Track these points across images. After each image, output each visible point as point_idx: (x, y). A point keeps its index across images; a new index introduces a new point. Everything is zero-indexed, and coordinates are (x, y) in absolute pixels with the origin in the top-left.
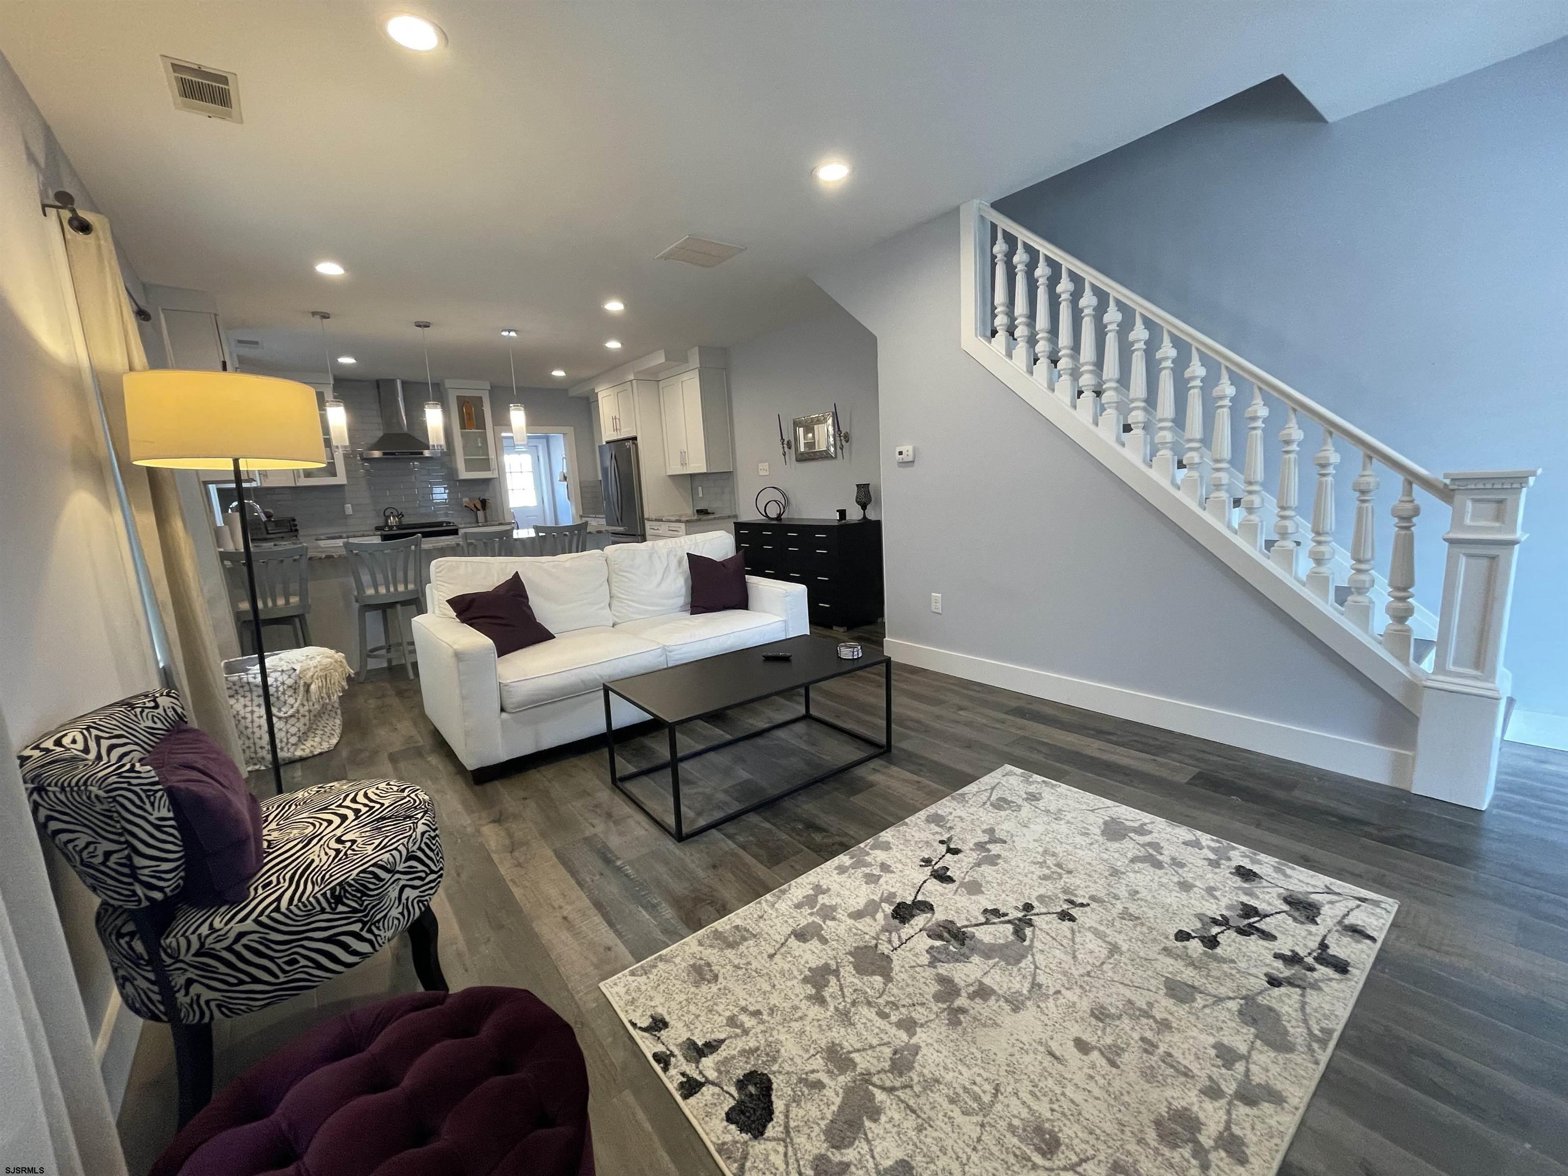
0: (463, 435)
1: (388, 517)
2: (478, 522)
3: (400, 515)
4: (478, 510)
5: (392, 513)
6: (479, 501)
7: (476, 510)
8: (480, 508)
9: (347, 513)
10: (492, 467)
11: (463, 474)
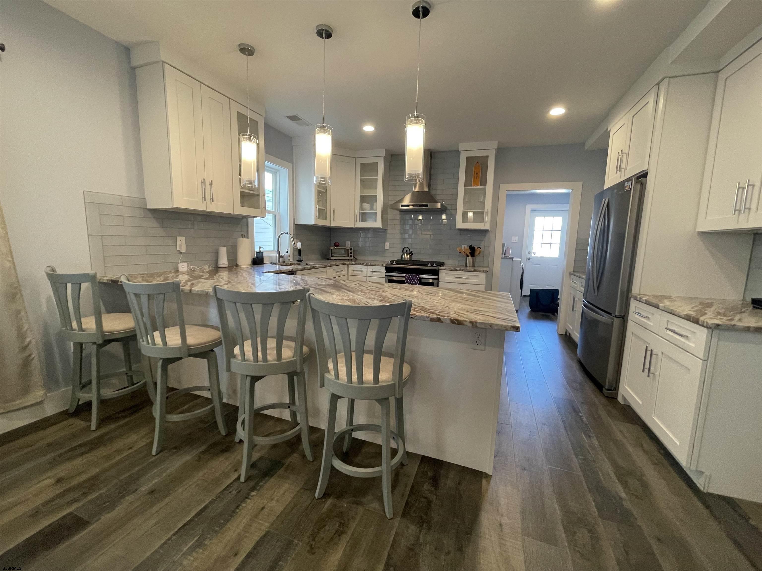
0: (465, 191)
1: (403, 253)
2: (466, 266)
3: (411, 253)
4: (468, 256)
5: (407, 251)
6: (468, 248)
7: (466, 256)
8: (469, 255)
9: (386, 248)
10: (485, 220)
11: (460, 225)
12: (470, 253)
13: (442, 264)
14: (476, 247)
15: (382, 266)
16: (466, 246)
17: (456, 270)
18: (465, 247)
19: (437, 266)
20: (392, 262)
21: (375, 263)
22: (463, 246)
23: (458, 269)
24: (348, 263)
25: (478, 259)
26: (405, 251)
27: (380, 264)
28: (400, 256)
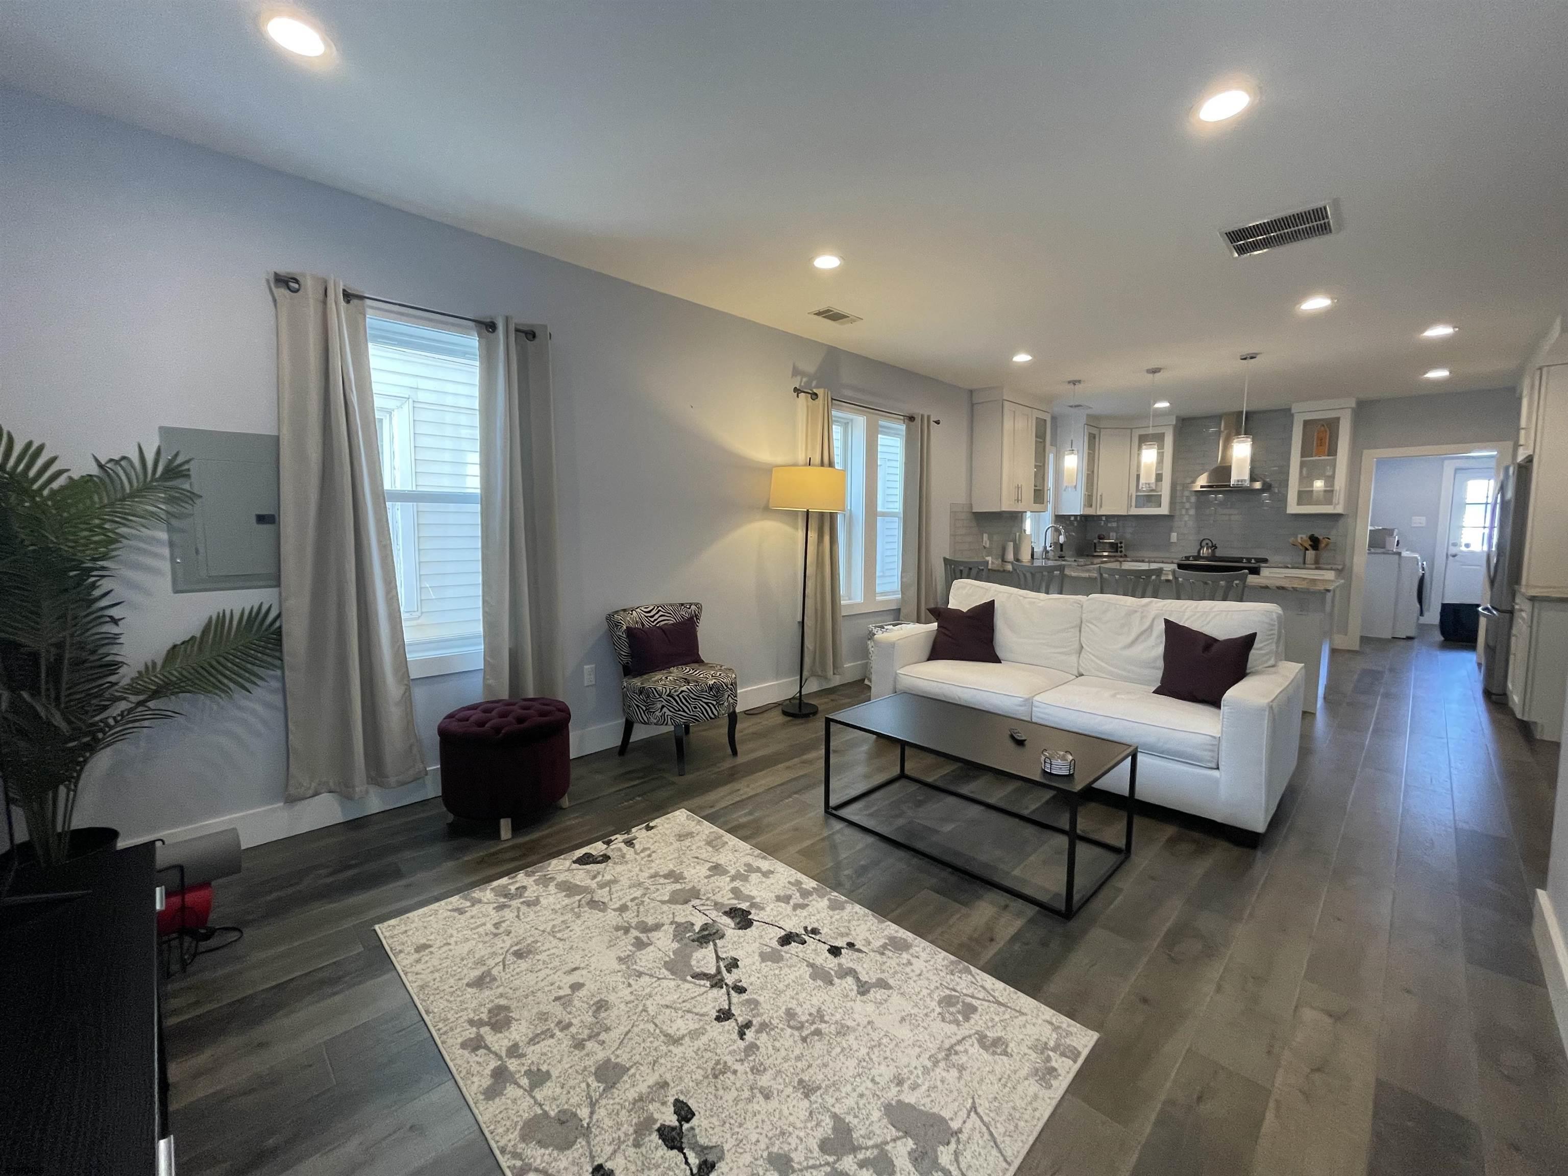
2: (1304, 563)
3: (1214, 547)
5: (1207, 544)
6: (1307, 539)
7: (1303, 549)
8: (1309, 547)
9: (1172, 541)
10: (1335, 500)
11: (1293, 508)
12: (1310, 545)
13: (1265, 561)
14: (1321, 538)
15: (1172, 563)
16: (1304, 536)
17: (1288, 567)
18: (1302, 537)
19: (1257, 562)
20: (1187, 558)
21: (1161, 560)
22: (1299, 536)
23: (1289, 566)
24: (1120, 559)
25: (1325, 555)
26: (1204, 543)
27: (1170, 561)
28: (1197, 551)
